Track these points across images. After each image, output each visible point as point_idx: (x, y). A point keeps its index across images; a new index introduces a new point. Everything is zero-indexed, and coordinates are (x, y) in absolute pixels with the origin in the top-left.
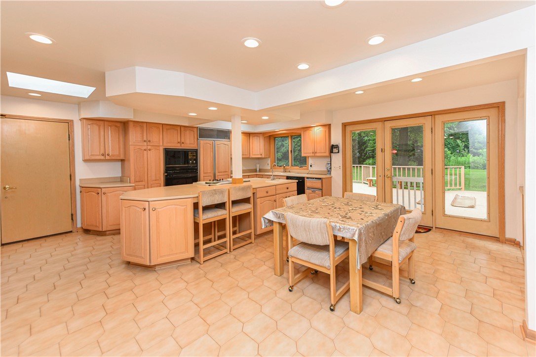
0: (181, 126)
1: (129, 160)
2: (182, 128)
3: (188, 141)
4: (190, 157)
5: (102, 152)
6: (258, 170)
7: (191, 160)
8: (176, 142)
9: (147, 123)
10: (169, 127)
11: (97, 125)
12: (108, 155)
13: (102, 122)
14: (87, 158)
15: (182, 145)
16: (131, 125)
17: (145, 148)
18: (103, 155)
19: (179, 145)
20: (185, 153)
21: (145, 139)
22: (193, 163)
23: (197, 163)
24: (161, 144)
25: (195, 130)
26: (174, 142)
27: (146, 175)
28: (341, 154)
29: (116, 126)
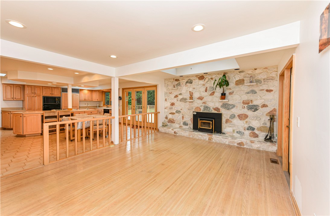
0: (52, 87)
1: (25, 100)
2: (53, 88)
3: (56, 93)
4: (56, 100)
5: (12, 97)
6: (98, 106)
7: (57, 101)
8: (49, 93)
9: (34, 86)
10: (45, 87)
11: (10, 86)
12: (15, 98)
13: (12, 85)
14: (5, 99)
15: (53, 95)
16: (26, 87)
17: (33, 96)
18: (12, 98)
19: (51, 95)
20: (54, 98)
21: (33, 92)
22: (58, 102)
23: (60, 102)
24: (41, 94)
25: (60, 89)
26: (48, 94)
27: (33, 107)
28: (122, 100)
29: (19, 87)
